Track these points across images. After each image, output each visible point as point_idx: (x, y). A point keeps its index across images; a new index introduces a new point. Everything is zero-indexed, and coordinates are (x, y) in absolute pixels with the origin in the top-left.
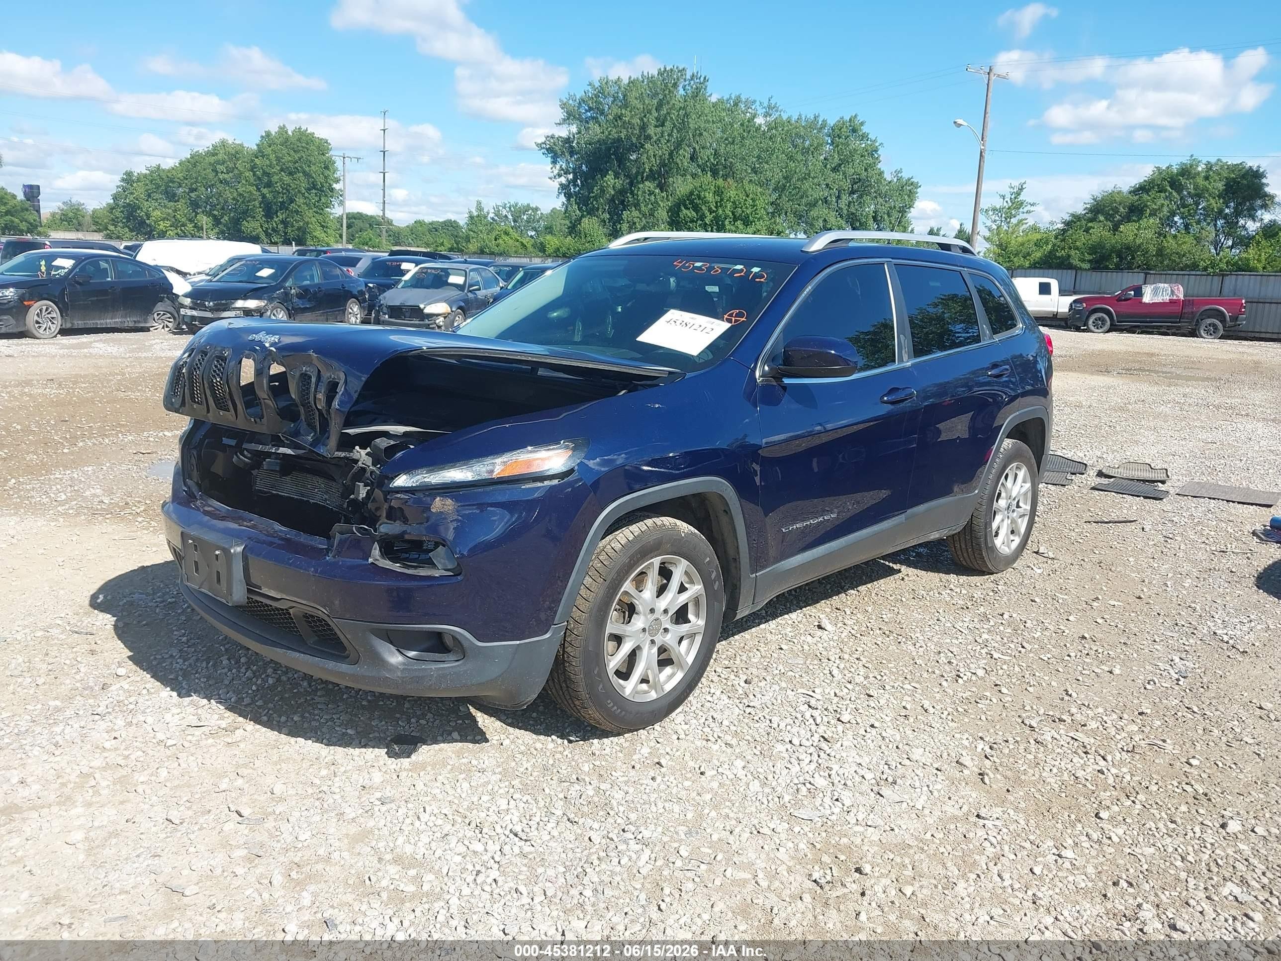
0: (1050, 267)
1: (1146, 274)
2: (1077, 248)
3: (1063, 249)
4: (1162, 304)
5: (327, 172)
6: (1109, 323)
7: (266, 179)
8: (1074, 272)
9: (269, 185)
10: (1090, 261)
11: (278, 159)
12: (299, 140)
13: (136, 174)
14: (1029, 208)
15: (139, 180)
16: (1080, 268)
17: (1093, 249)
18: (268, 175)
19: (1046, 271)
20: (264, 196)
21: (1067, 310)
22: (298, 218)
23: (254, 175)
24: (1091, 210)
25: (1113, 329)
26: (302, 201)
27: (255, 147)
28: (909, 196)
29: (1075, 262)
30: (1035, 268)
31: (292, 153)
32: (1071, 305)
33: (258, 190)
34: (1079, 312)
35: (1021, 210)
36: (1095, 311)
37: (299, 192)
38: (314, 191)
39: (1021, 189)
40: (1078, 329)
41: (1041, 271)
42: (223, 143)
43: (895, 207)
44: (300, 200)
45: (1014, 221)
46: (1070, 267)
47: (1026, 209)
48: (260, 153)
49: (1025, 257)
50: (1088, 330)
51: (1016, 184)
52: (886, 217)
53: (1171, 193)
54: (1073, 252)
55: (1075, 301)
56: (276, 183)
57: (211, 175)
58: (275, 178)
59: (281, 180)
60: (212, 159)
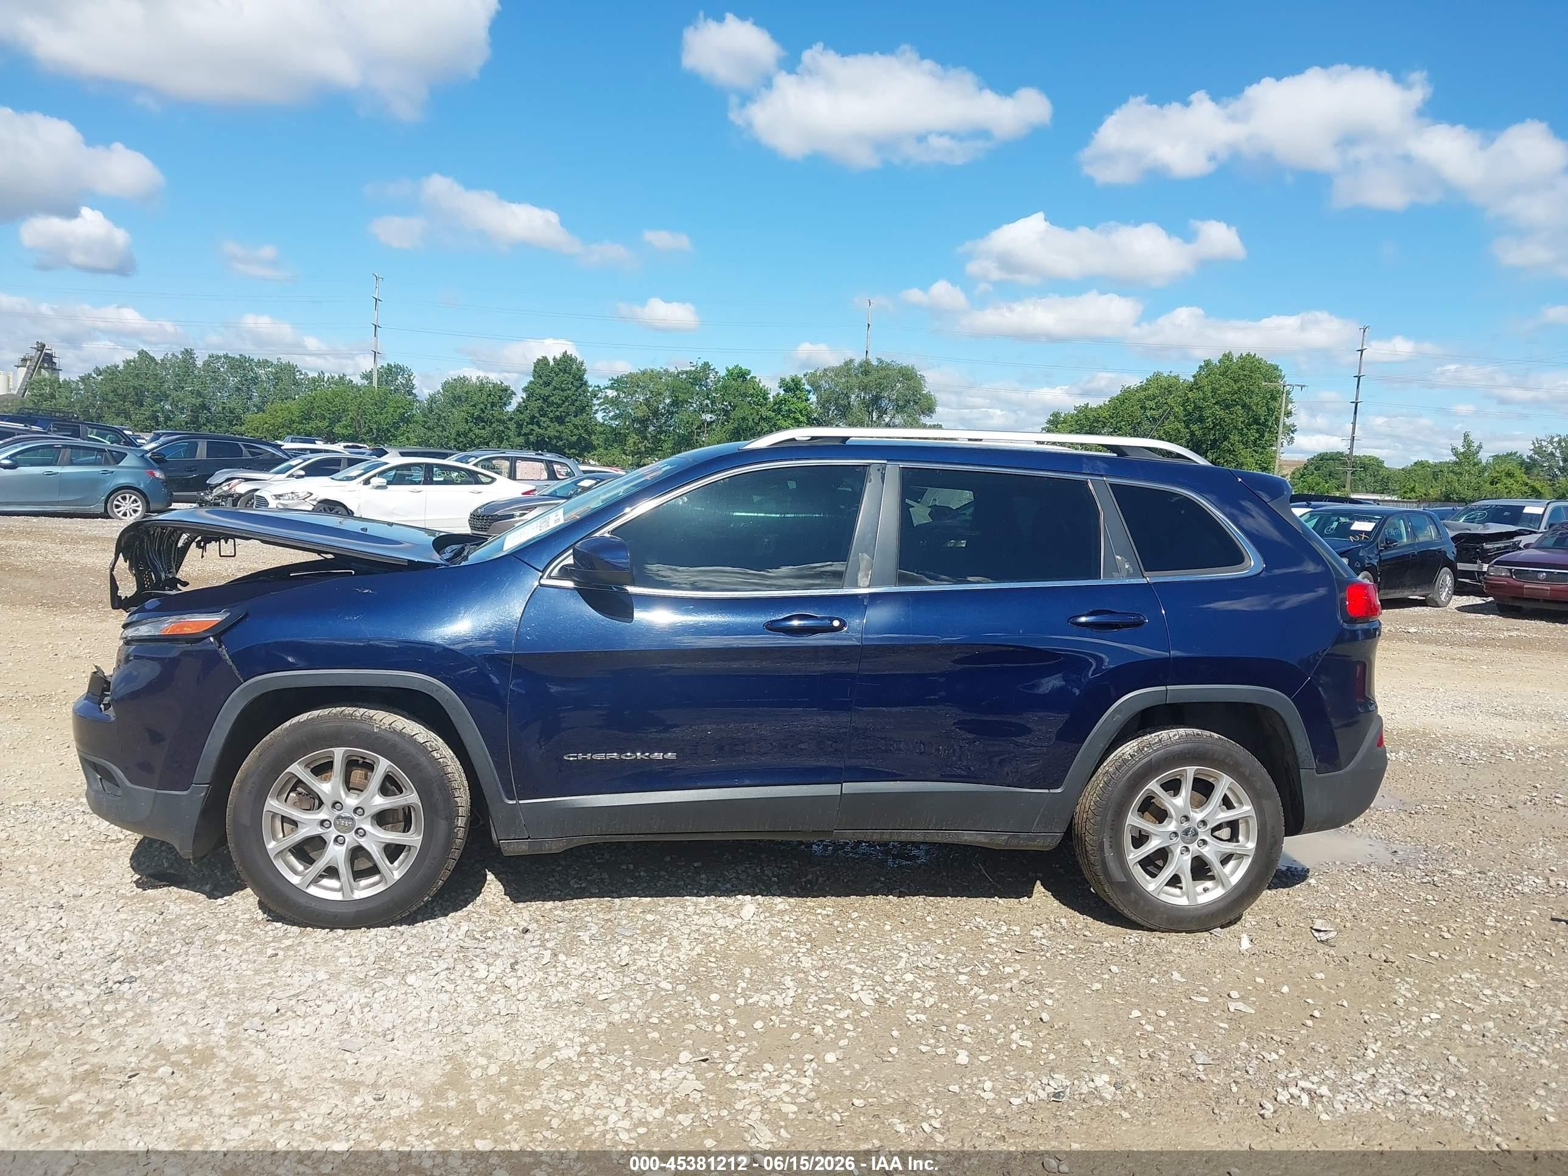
5: (1272, 404)
7: (1197, 415)
9: (1201, 420)
11: (1214, 391)
12: (1242, 368)
13: (1063, 415)
15: (1064, 422)
18: (1200, 409)
20: (1192, 434)
22: (1229, 457)
23: (1185, 410)
26: (1237, 438)
27: (1192, 380)
31: (1232, 383)
33: (1187, 427)
37: (1235, 428)
38: (1255, 427)
42: (1157, 376)
44: (1235, 437)
48: (1195, 386)
56: (1208, 417)
57: (1139, 413)
58: (1207, 413)
59: (1213, 414)
60: (1142, 395)
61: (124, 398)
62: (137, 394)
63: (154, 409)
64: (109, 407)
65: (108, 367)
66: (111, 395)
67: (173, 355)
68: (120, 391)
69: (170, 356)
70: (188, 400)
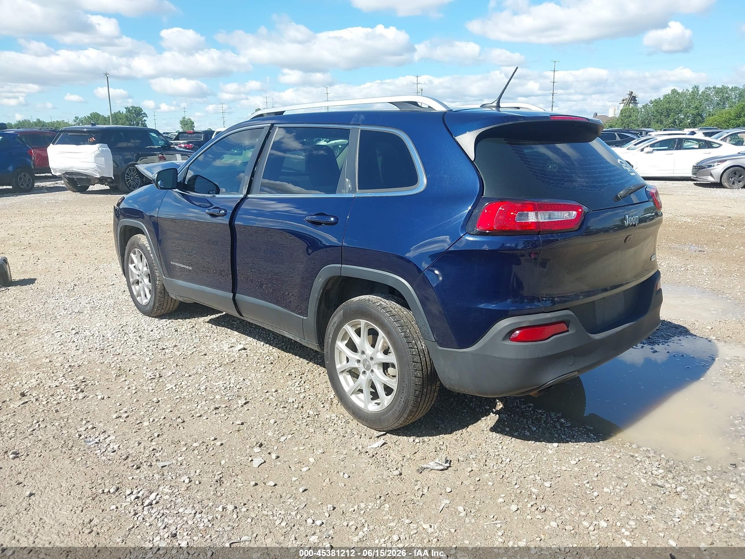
61: (661, 114)
62: (667, 112)
63: (675, 118)
64: (654, 119)
65: (655, 100)
66: (655, 113)
67: (687, 90)
68: (659, 111)
69: (685, 91)
70: (691, 112)
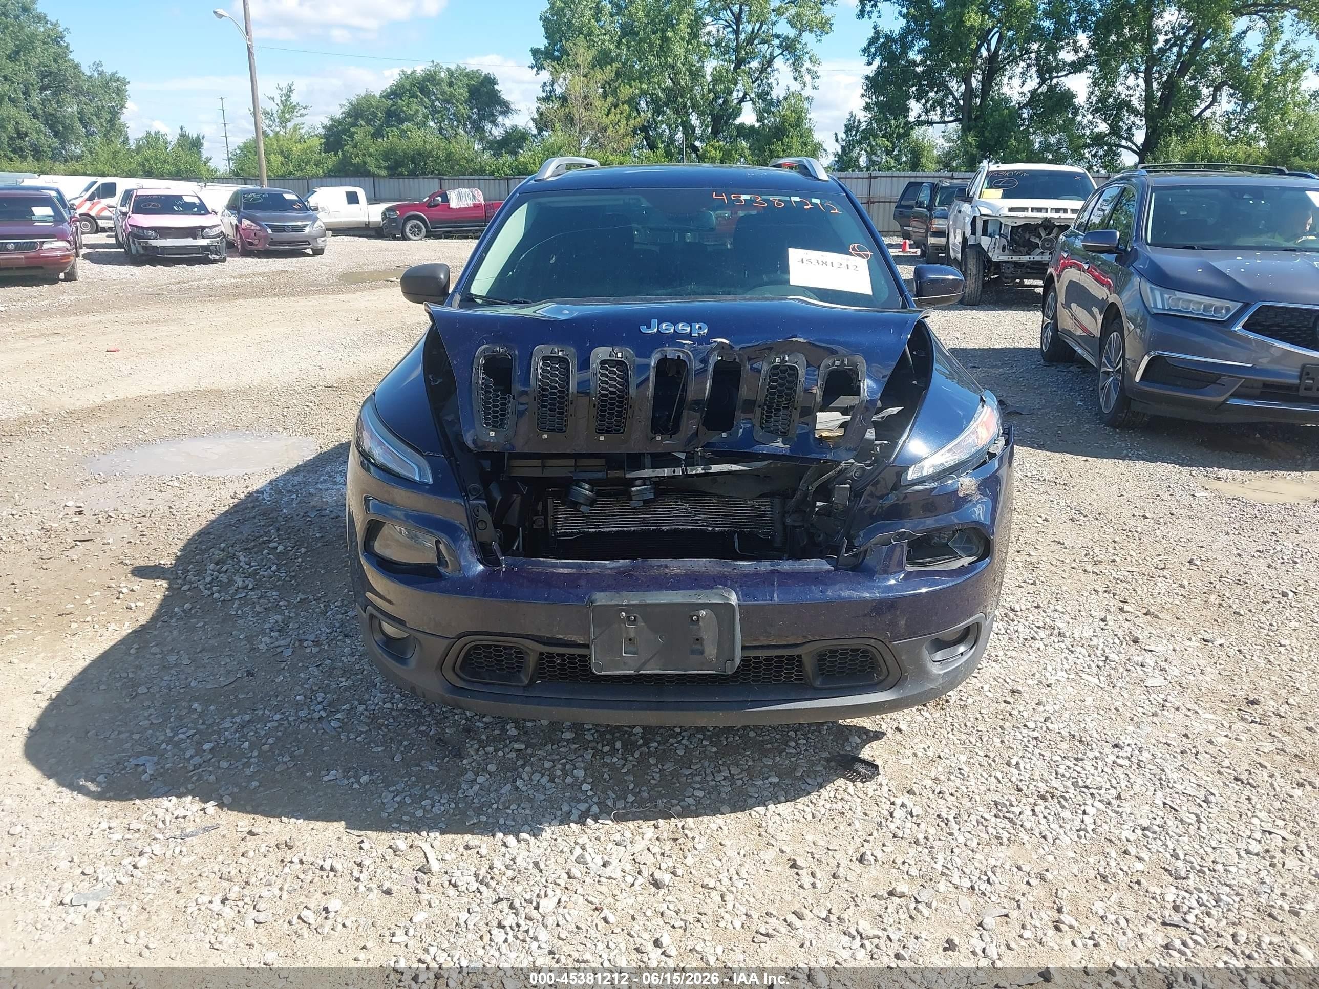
0: (347, 175)
1: (440, 179)
2: (371, 155)
3: (357, 155)
4: (469, 208)
6: (424, 230)
8: (371, 179)
10: (385, 168)
14: (302, 111)
16: (379, 176)
17: (386, 155)
19: (343, 179)
21: (380, 219)
24: (348, 114)
25: (429, 235)
28: (118, 94)
29: (373, 169)
30: (330, 176)
32: (384, 213)
34: (394, 220)
35: (295, 113)
36: (409, 218)
39: (290, 90)
40: (394, 238)
41: (338, 179)
43: (103, 107)
45: (290, 125)
46: (368, 174)
47: (300, 112)
49: (317, 166)
50: (405, 238)
51: (284, 85)
52: (95, 118)
53: (422, 99)
54: (368, 159)
55: (388, 210)
